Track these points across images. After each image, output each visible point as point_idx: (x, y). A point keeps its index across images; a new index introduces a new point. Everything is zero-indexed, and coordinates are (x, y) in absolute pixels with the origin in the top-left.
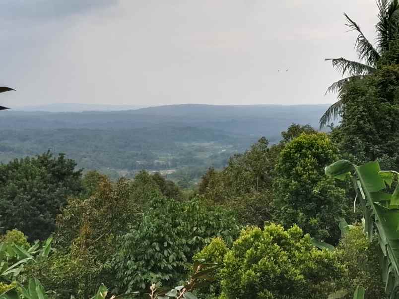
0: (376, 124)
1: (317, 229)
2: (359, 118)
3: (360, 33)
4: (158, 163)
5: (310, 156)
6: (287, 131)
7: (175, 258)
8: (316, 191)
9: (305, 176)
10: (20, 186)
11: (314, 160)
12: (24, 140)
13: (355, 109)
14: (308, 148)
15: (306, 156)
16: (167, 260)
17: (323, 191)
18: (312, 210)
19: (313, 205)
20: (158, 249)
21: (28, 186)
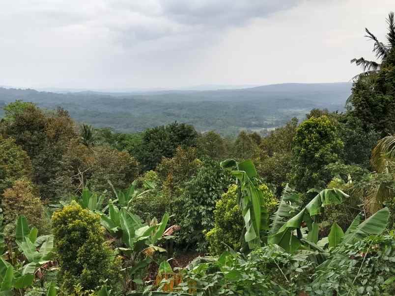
0: (372, 109)
1: (318, 180)
2: (359, 105)
3: (376, 42)
4: (266, 123)
5: (315, 132)
6: (309, 113)
7: (216, 197)
8: (317, 155)
9: (310, 146)
10: (157, 144)
11: (317, 135)
12: (181, 109)
13: (357, 99)
14: (314, 127)
15: (312, 132)
16: (211, 199)
17: (322, 156)
18: (314, 167)
19: (316, 164)
20: (205, 191)
21: (161, 144)
